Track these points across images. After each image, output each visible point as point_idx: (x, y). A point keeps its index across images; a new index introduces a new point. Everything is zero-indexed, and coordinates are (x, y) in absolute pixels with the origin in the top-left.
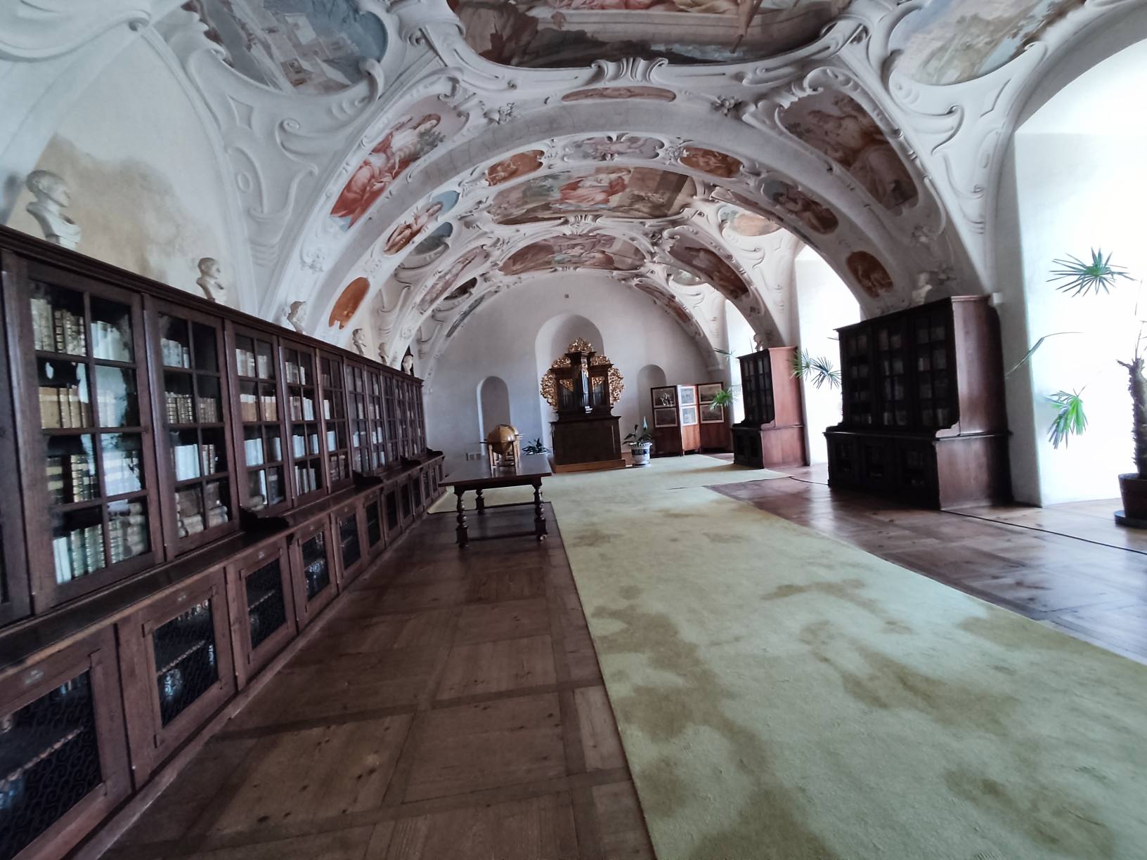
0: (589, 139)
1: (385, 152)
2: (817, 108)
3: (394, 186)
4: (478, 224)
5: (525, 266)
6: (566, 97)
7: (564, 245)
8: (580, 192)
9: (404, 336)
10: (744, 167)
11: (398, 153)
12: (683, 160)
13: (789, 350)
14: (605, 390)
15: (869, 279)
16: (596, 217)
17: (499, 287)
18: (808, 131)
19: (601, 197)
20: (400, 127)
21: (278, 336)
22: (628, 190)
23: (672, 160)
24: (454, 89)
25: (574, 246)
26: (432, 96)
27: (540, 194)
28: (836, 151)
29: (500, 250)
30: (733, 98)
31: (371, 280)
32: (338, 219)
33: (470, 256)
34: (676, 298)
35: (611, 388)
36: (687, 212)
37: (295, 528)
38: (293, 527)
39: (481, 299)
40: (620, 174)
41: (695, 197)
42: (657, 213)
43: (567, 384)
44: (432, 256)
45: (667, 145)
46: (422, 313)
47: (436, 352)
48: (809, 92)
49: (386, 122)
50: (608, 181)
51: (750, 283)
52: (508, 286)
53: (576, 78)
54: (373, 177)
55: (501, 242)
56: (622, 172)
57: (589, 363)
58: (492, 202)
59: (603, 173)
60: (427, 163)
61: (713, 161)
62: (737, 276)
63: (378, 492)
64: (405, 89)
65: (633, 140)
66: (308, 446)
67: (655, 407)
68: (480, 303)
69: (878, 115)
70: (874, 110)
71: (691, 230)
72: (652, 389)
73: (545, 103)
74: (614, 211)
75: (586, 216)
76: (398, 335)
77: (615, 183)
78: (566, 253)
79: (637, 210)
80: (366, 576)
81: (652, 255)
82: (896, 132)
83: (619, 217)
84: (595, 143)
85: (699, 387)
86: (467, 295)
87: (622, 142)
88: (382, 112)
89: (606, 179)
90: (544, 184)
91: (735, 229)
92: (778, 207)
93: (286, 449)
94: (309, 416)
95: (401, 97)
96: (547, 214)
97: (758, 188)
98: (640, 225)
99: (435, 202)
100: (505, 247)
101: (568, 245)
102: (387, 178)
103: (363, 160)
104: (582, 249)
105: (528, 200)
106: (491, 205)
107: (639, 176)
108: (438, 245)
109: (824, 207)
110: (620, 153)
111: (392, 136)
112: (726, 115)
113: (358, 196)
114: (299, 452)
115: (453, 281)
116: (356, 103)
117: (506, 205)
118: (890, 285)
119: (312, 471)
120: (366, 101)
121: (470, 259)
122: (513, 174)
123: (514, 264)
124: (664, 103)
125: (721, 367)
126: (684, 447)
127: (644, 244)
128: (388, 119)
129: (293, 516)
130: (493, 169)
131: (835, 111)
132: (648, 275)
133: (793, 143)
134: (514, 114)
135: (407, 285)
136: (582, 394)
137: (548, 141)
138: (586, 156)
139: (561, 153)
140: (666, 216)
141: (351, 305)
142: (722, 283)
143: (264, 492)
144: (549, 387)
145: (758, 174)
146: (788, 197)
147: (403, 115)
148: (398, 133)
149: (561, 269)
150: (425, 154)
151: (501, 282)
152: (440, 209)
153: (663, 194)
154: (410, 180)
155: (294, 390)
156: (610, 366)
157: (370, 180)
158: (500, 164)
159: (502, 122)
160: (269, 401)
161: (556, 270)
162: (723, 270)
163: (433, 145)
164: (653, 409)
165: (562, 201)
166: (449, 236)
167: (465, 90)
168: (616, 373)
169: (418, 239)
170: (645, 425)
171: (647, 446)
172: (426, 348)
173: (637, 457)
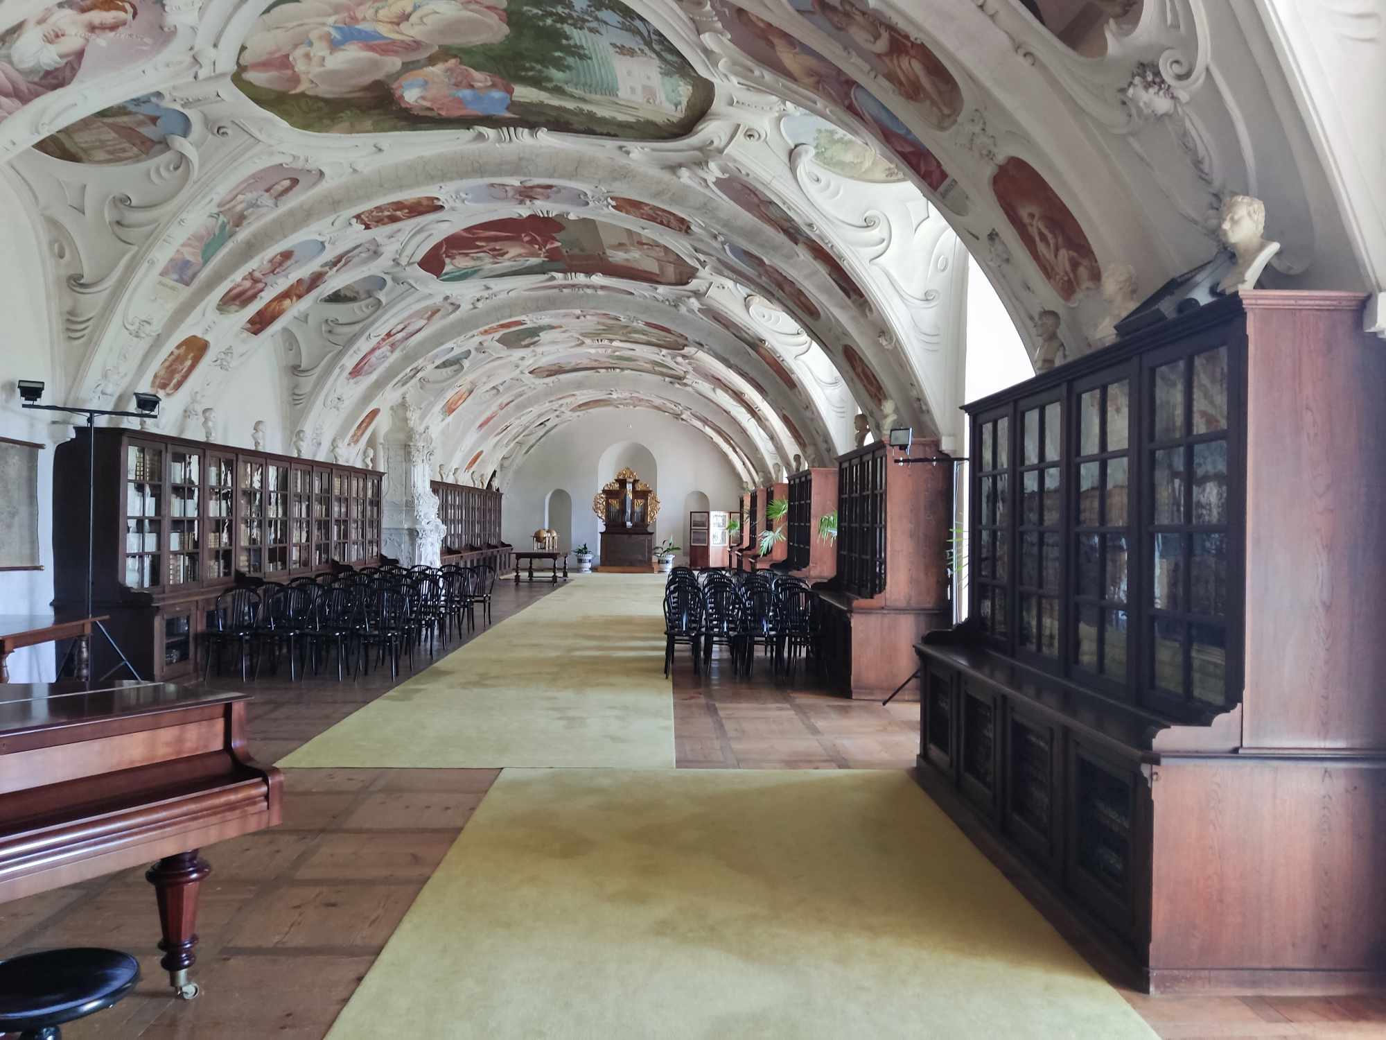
5: (588, 408)
14: (644, 510)
29: (564, 407)
31: (485, 449)
35: (649, 509)
43: (615, 504)
47: (515, 467)
52: (578, 416)
57: (634, 488)
68: (555, 428)
72: (692, 513)
76: (487, 463)
85: (732, 515)
123: (579, 409)
126: (711, 564)
136: (625, 512)
141: (474, 462)
144: (600, 504)
151: (570, 416)
156: (651, 491)
164: (691, 529)
168: (654, 498)
170: (671, 541)
171: (670, 558)
172: (506, 463)
173: (661, 565)
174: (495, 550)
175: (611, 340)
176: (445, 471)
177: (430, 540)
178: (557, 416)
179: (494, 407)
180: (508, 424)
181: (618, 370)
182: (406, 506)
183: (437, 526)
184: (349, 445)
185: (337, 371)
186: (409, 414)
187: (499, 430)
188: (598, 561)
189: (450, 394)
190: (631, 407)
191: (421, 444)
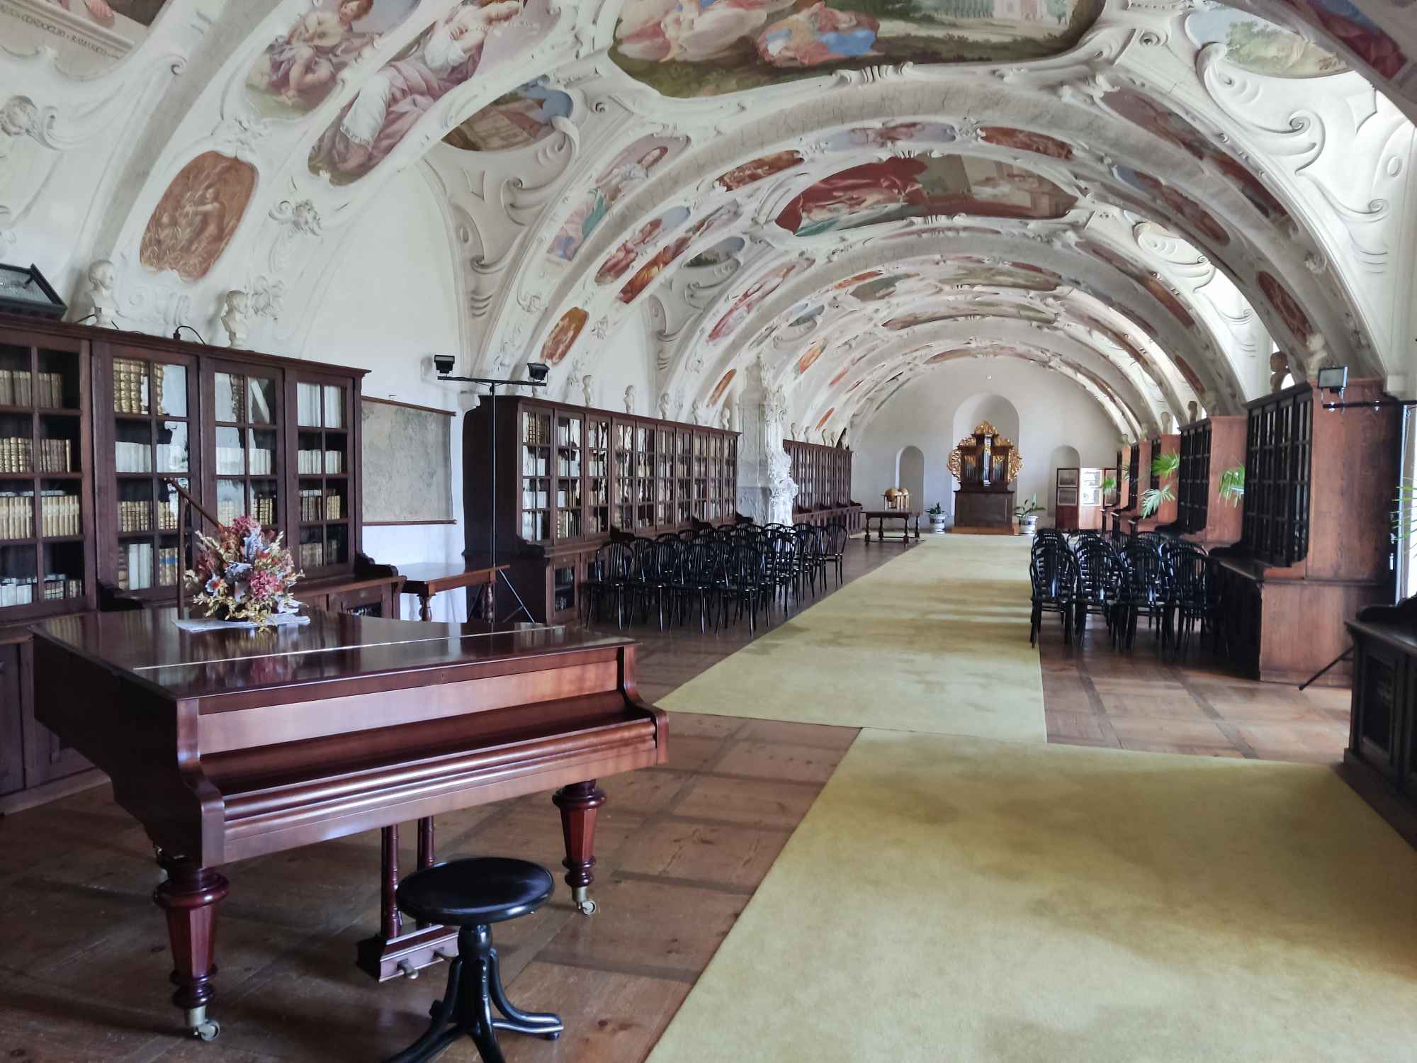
5: (942, 360)
9: (842, 421)
14: (1004, 468)
17: (923, 371)
29: (918, 360)
31: (835, 408)
35: (1010, 466)
39: (911, 378)
43: (971, 460)
47: (865, 423)
57: (992, 443)
67: (1059, 486)
68: (907, 382)
72: (1059, 469)
76: (838, 420)
85: (1105, 471)
126: (1081, 526)
136: (983, 469)
144: (955, 461)
151: (926, 369)
156: (1012, 447)
164: (1058, 488)
168: (1016, 454)
170: (1035, 501)
171: (1033, 519)
172: (857, 420)
173: (1023, 527)
174: (845, 510)
175: (972, 285)
176: (796, 429)
177: (782, 499)
178: (911, 370)
179: (846, 364)
180: (859, 379)
181: (978, 317)
182: (760, 464)
183: (789, 485)
184: (708, 406)
185: (698, 333)
186: (763, 374)
187: (850, 387)
188: (952, 522)
189: (802, 352)
190: (992, 356)
191: (774, 403)
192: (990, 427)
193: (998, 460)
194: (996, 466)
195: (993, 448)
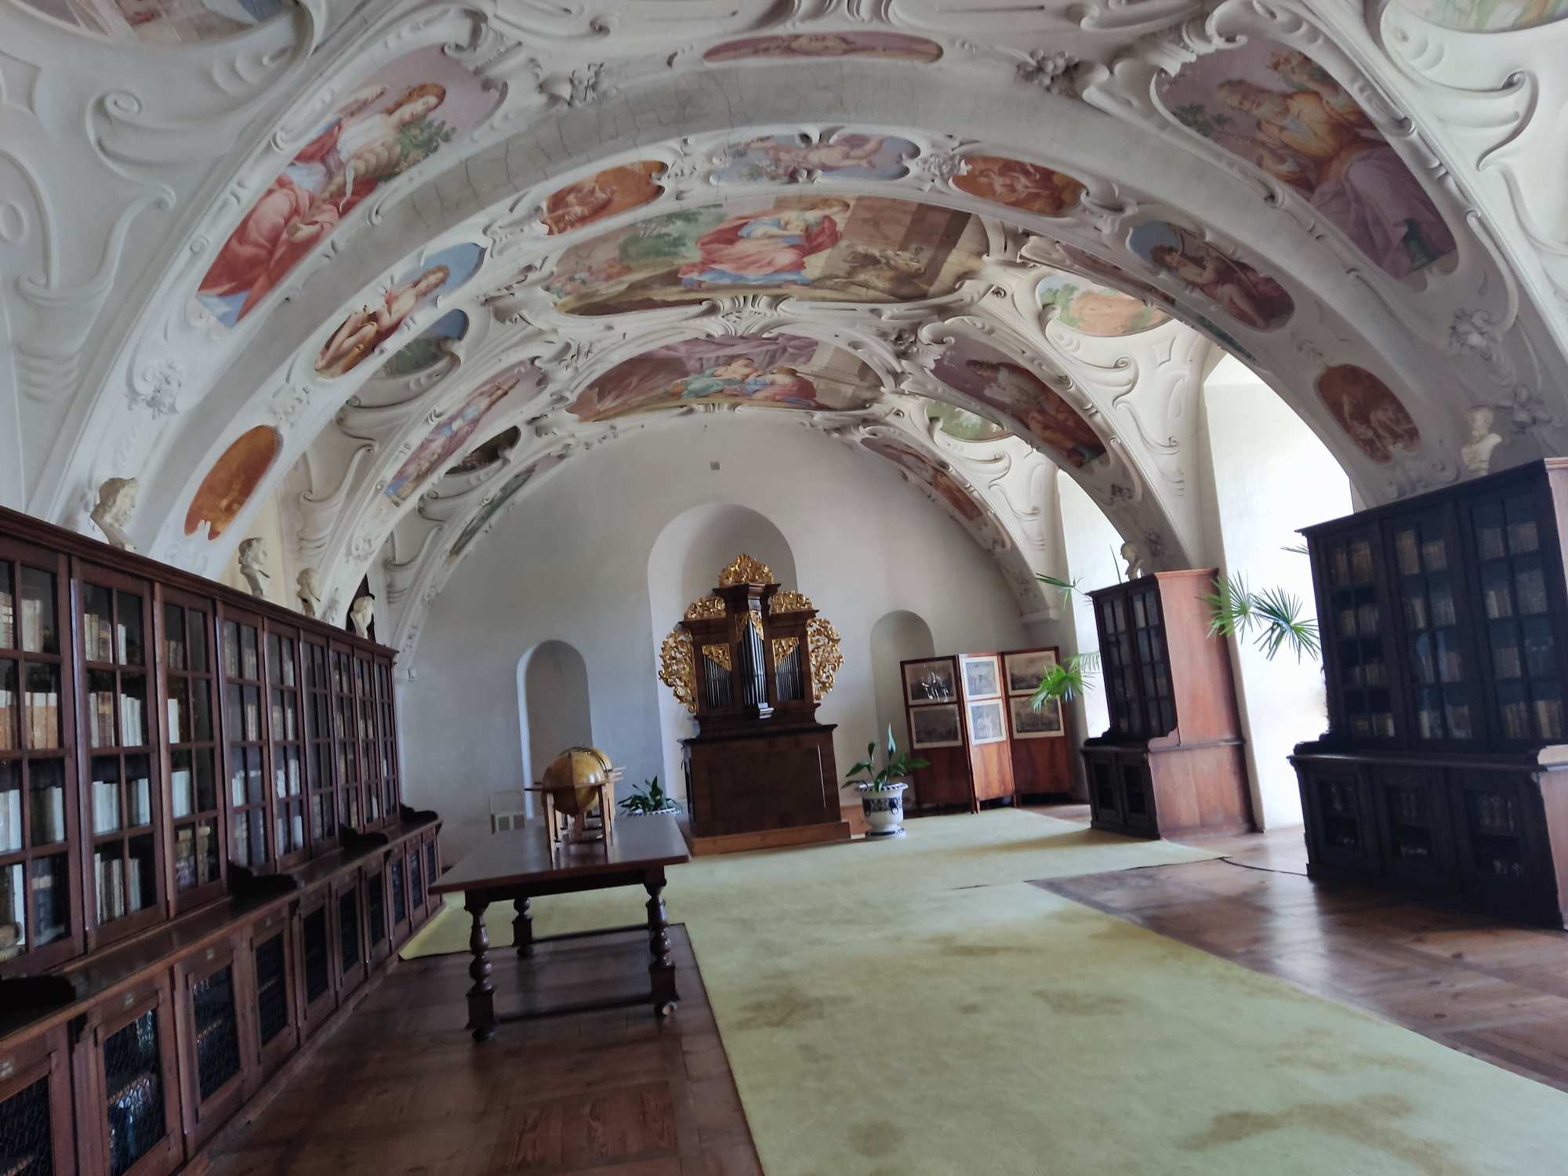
0: (762, 140)
1: (323, 160)
2: (1235, 75)
3: (342, 232)
4: (524, 313)
5: (624, 403)
6: (712, 54)
7: (709, 359)
8: (741, 247)
9: (354, 552)
10: (1088, 194)
11: (353, 163)
12: (961, 182)
13: (1200, 576)
14: (800, 667)
15: (1366, 420)
16: (777, 300)
17: (568, 446)
18: (1220, 120)
19: (786, 257)
20: (357, 109)
21: (69, 556)
22: (843, 243)
23: (938, 183)
24: (475, 33)
25: (730, 360)
26: (431, 47)
27: (659, 253)
28: (1282, 161)
29: (570, 370)
30: (1062, 55)
31: (285, 432)
32: (215, 300)
33: (504, 383)
34: (951, 469)
35: (813, 661)
36: (969, 288)
37: (92, 1001)
38: (86, 997)
39: (530, 472)
40: (827, 212)
41: (985, 257)
42: (906, 290)
43: (719, 655)
44: (423, 381)
45: (925, 151)
46: (397, 504)
47: (426, 588)
48: (1218, 43)
49: (328, 97)
50: (802, 225)
51: (1110, 434)
52: (588, 446)
53: (734, 14)
54: (295, 211)
55: (573, 351)
56: (831, 206)
57: (765, 608)
58: (555, 269)
59: (789, 208)
60: (416, 184)
61: (1022, 183)
62: (1080, 422)
63: (285, 913)
64: (370, 32)
65: (855, 141)
66: (126, 805)
67: (911, 702)
68: (525, 481)
69: (1362, 90)
70: (1353, 81)
71: (979, 325)
72: (903, 664)
73: (670, 63)
74: (815, 288)
75: (754, 298)
76: (343, 550)
77: (815, 230)
78: (712, 375)
79: (864, 285)
80: (253, 1115)
81: (898, 377)
82: (1402, 124)
83: (824, 299)
84: (774, 148)
85: (1007, 658)
86: (497, 464)
87: (829, 146)
88: (320, 80)
89: (797, 221)
90: (664, 230)
91: (1071, 322)
92: (1163, 275)
93: (78, 812)
94: (131, 737)
95: (362, 48)
96: (672, 294)
97: (1121, 235)
98: (869, 315)
99: (432, 266)
100: (581, 362)
101: (718, 357)
102: (327, 215)
103: (276, 177)
104: (746, 366)
105: (632, 264)
106: (552, 273)
107: (868, 215)
108: (435, 358)
109: (1262, 275)
110: (826, 168)
111: (340, 128)
112: (1048, 89)
113: (263, 253)
114: (104, 819)
115: (468, 433)
116: (266, 60)
117: (584, 275)
118: (1413, 434)
119: (133, 866)
120: (288, 54)
121: (506, 387)
122: (600, 210)
123: (601, 396)
124: (919, 64)
125: (1052, 614)
126: (980, 793)
127: (880, 354)
128: (333, 92)
129: (85, 972)
130: (558, 201)
131: (1274, 82)
132: (891, 419)
133: (1190, 145)
134: (605, 84)
135: (366, 443)
136: (750, 676)
137: (674, 144)
138: (755, 174)
139: (702, 167)
140: (924, 296)
141: (237, 486)
142: (1048, 434)
143: (20, 917)
144: (678, 662)
145: (1118, 209)
146: (1183, 255)
147: (364, 85)
148: (353, 120)
149: (701, 408)
150: (409, 166)
151: (573, 436)
152: (443, 281)
153: (918, 251)
154: (376, 220)
155: (100, 679)
156: (812, 614)
157: (287, 220)
158: (573, 189)
159: (577, 103)
160: (41, 703)
161: (691, 411)
162: (1051, 410)
163: (429, 147)
164: (908, 707)
165: (704, 266)
166: (460, 338)
167: (500, 36)
168: (824, 630)
169: (393, 345)
171: (898, 791)
172: (403, 580)
173: (876, 816)
192: (757, 568)
193: (785, 646)
194: (780, 664)
195: (769, 621)
